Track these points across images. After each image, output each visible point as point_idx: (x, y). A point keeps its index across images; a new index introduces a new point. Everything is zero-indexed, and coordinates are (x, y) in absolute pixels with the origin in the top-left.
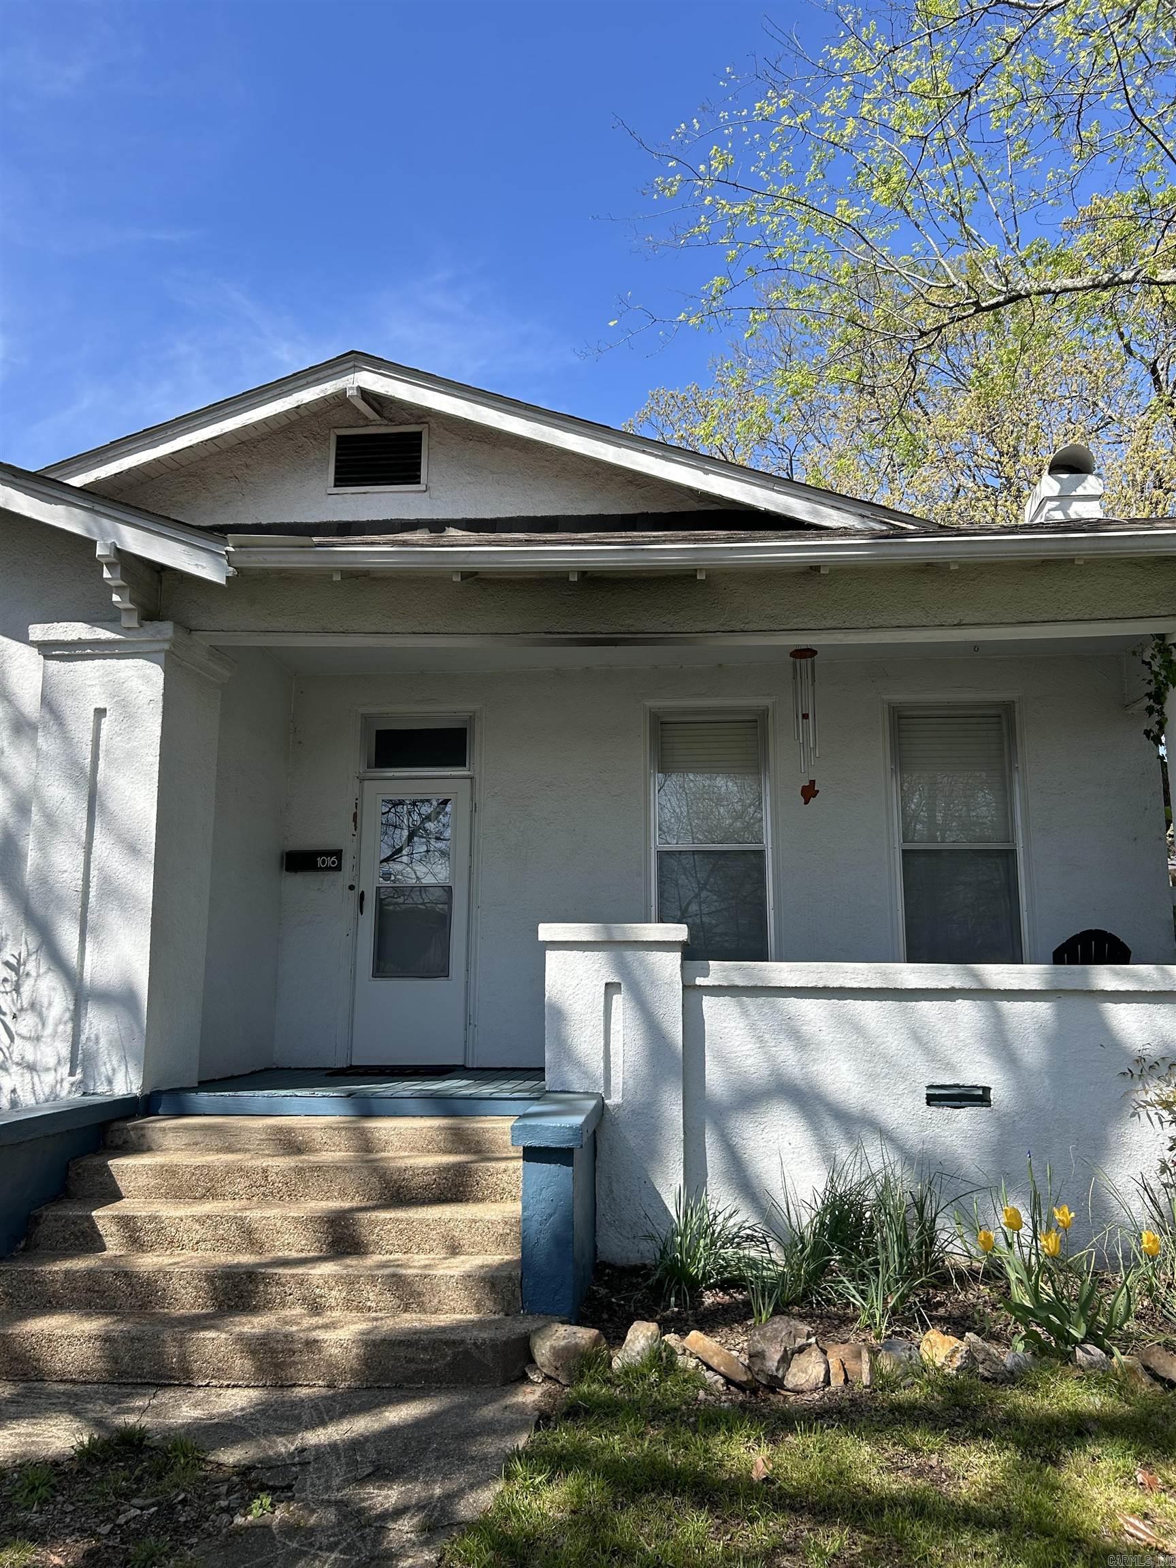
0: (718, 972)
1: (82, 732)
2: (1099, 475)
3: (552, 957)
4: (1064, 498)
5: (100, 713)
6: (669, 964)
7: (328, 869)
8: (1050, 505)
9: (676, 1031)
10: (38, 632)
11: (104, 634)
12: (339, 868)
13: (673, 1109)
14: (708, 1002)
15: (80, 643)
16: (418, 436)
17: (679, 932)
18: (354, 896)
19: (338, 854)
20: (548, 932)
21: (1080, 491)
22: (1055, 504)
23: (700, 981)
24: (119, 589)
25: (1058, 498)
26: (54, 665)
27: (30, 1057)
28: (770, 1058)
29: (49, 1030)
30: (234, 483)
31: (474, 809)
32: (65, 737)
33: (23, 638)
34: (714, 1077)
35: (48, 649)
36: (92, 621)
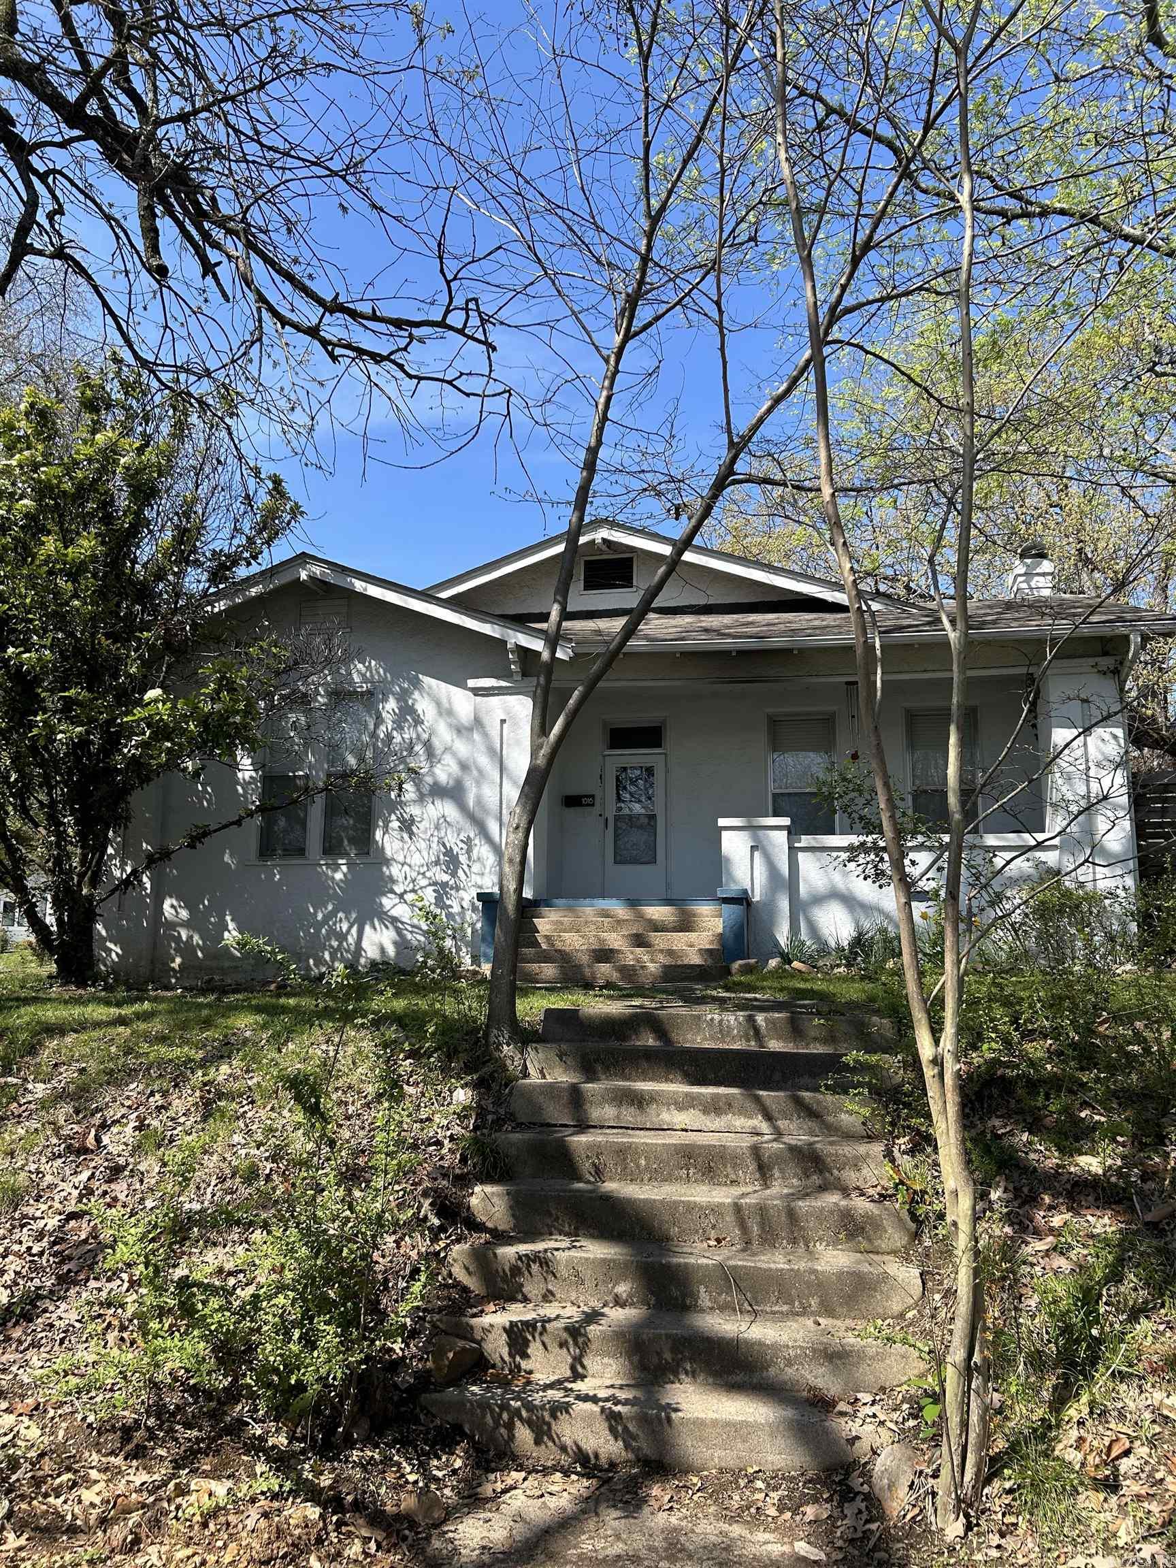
0: (805, 841)
1: (494, 733)
2: (1051, 560)
3: (725, 834)
4: (1028, 575)
5: (503, 721)
6: (781, 838)
7: (588, 805)
8: (1020, 579)
9: (784, 868)
10: (472, 683)
11: (503, 684)
12: (593, 805)
13: (784, 904)
14: (801, 855)
15: (493, 688)
16: (631, 559)
17: (786, 821)
18: (602, 820)
19: (593, 796)
20: (722, 822)
21: (1038, 570)
22: (1023, 578)
23: (797, 845)
24: (514, 663)
25: (1025, 574)
26: (479, 699)
27: (479, 883)
28: (831, 881)
29: (488, 870)
30: (526, 589)
31: (667, 772)
32: (486, 735)
33: (465, 687)
34: (803, 890)
35: (476, 692)
36: (498, 677)
